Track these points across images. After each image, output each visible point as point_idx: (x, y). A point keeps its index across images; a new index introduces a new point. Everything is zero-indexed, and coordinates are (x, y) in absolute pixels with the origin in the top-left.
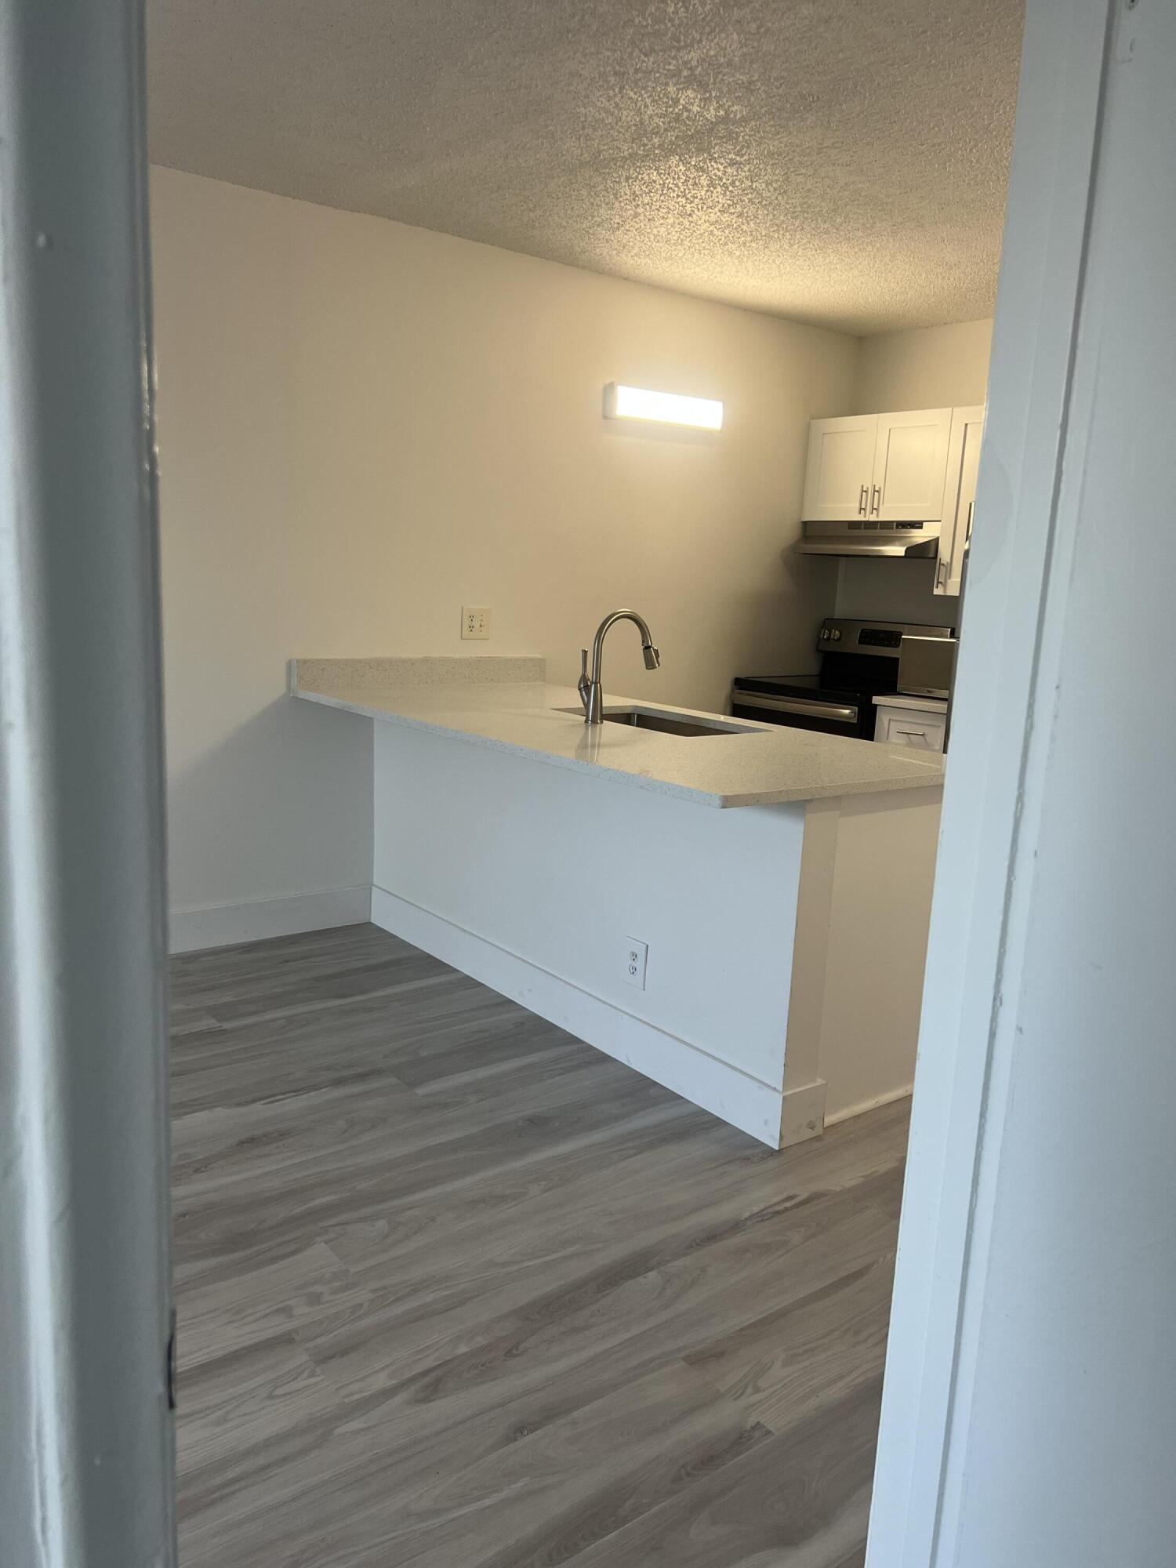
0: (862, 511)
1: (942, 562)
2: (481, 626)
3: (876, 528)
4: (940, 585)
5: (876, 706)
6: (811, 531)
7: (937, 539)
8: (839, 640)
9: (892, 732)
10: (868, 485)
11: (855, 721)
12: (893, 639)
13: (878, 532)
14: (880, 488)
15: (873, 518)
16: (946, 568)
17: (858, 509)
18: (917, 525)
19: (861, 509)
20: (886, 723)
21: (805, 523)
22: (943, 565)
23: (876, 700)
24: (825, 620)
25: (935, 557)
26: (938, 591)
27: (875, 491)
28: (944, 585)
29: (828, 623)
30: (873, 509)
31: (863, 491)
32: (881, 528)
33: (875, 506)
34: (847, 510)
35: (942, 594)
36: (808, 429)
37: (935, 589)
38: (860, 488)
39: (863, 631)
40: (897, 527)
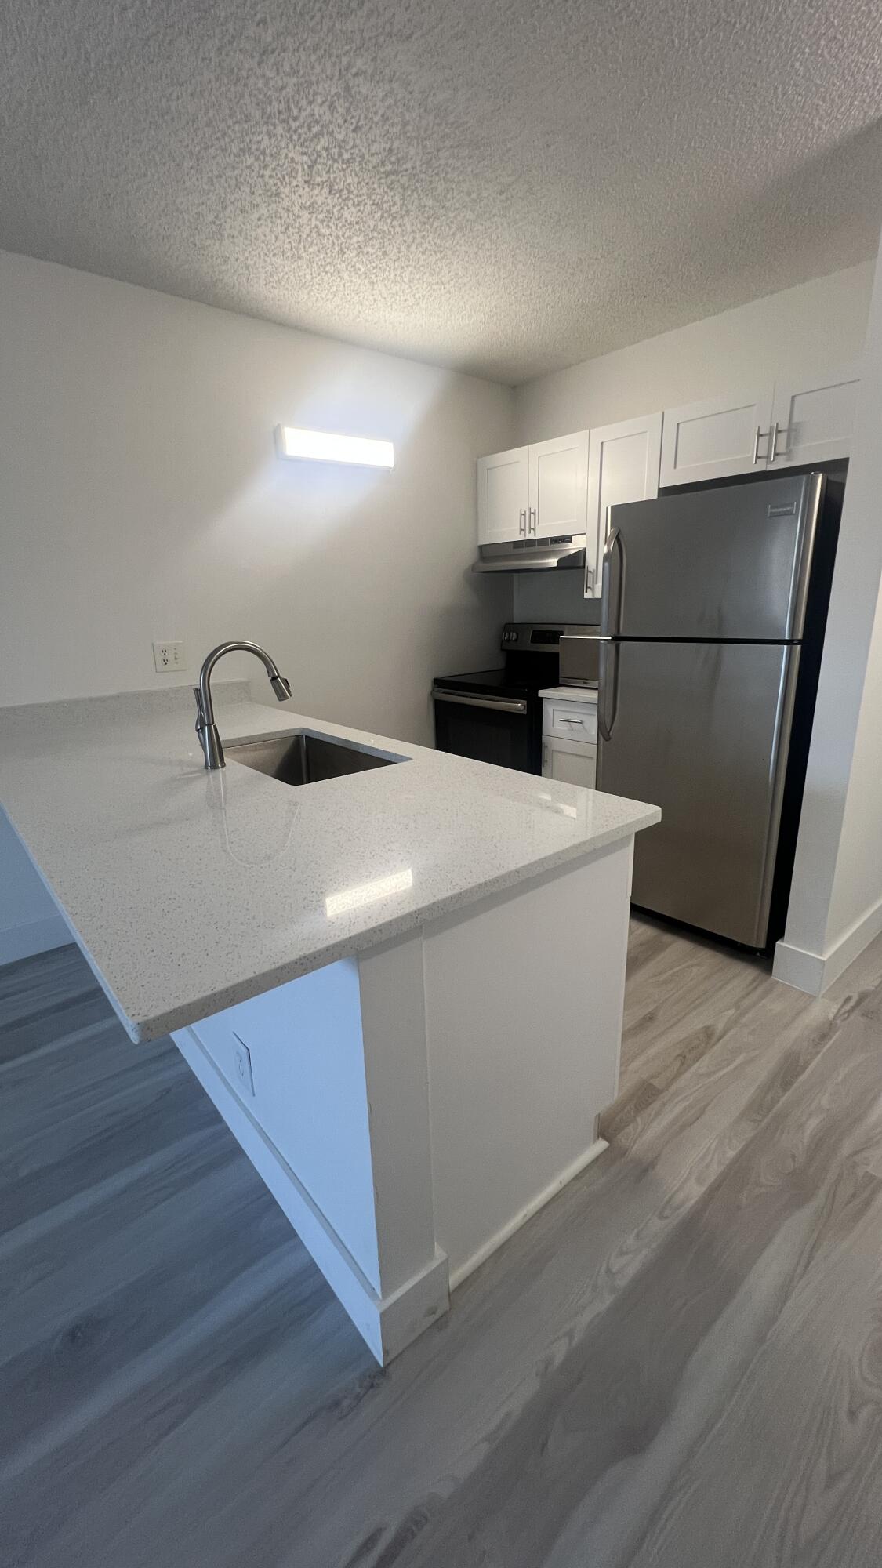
0: (523, 532)
1: (589, 569)
2: (176, 659)
3: (535, 546)
4: (589, 590)
5: (541, 699)
6: (486, 552)
7: (585, 549)
8: (516, 640)
9: (557, 720)
10: (525, 509)
11: (525, 712)
12: (553, 637)
13: (537, 549)
14: (535, 510)
15: (531, 537)
16: (593, 574)
17: (519, 531)
18: (567, 539)
19: (521, 530)
20: (551, 712)
21: (481, 547)
22: (590, 572)
23: (542, 693)
24: (506, 624)
25: (584, 567)
26: (588, 595)
27: (531, 513)
28: (593, 590)
29: (509, 627)
30: (531, 529)
31: (521, 514)
32: (539, 545)
33: (532, 527)
34: (510, 533)
35: (591, 597)
36: (475, 467)
37: (585, 594)
38: (519, 512)
39: (534, 632)
40: (551, 543)
